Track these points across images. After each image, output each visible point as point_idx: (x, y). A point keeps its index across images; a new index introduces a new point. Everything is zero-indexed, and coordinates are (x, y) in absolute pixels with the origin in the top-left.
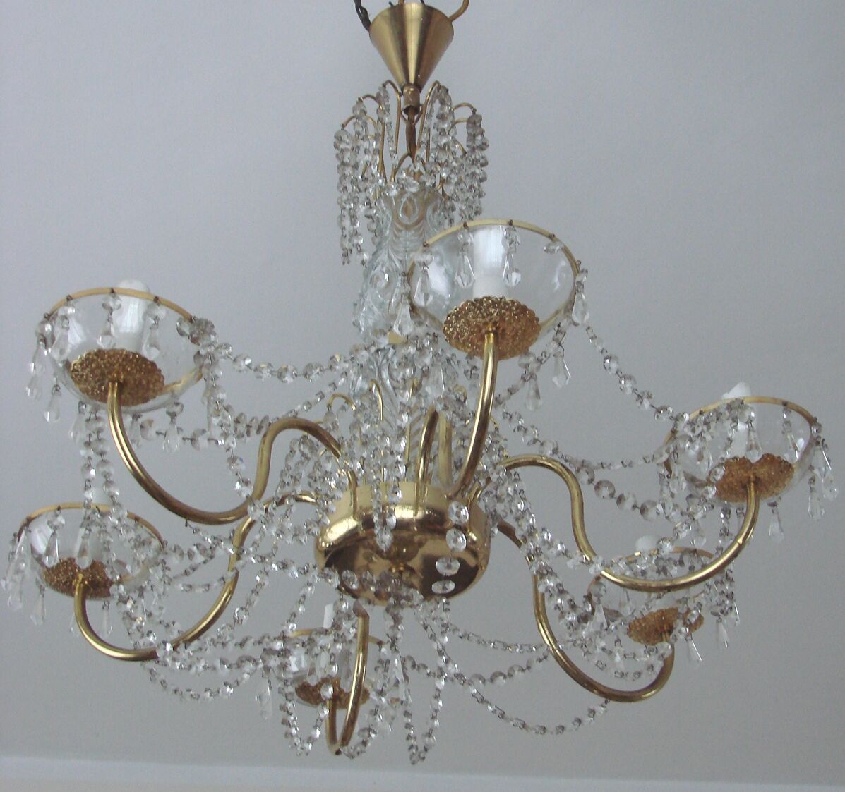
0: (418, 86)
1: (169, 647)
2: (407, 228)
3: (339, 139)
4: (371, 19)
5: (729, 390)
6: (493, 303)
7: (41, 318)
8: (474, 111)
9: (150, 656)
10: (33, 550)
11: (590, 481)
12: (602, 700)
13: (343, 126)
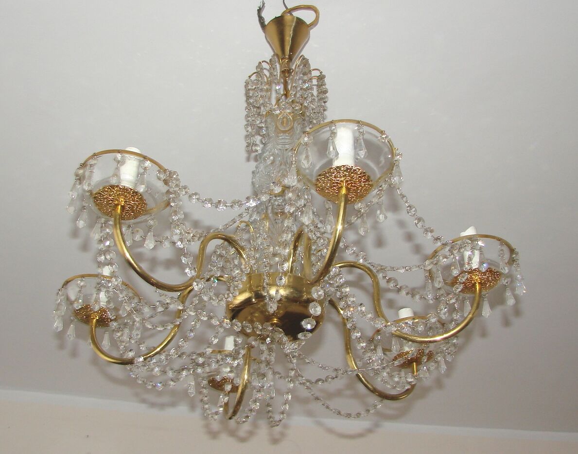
0: (290, 58)
1: (142, 359)
2: (284, 132)
3: (247, 84)
4: (266, 23)
5: (464, 231)
6: (348, 169)
7: (78, 166)
8: (321, 73)
9: (130, 362)
10: (68, 299)
11: (384, 277)
12: (380, 399)
13: (250, 77)
